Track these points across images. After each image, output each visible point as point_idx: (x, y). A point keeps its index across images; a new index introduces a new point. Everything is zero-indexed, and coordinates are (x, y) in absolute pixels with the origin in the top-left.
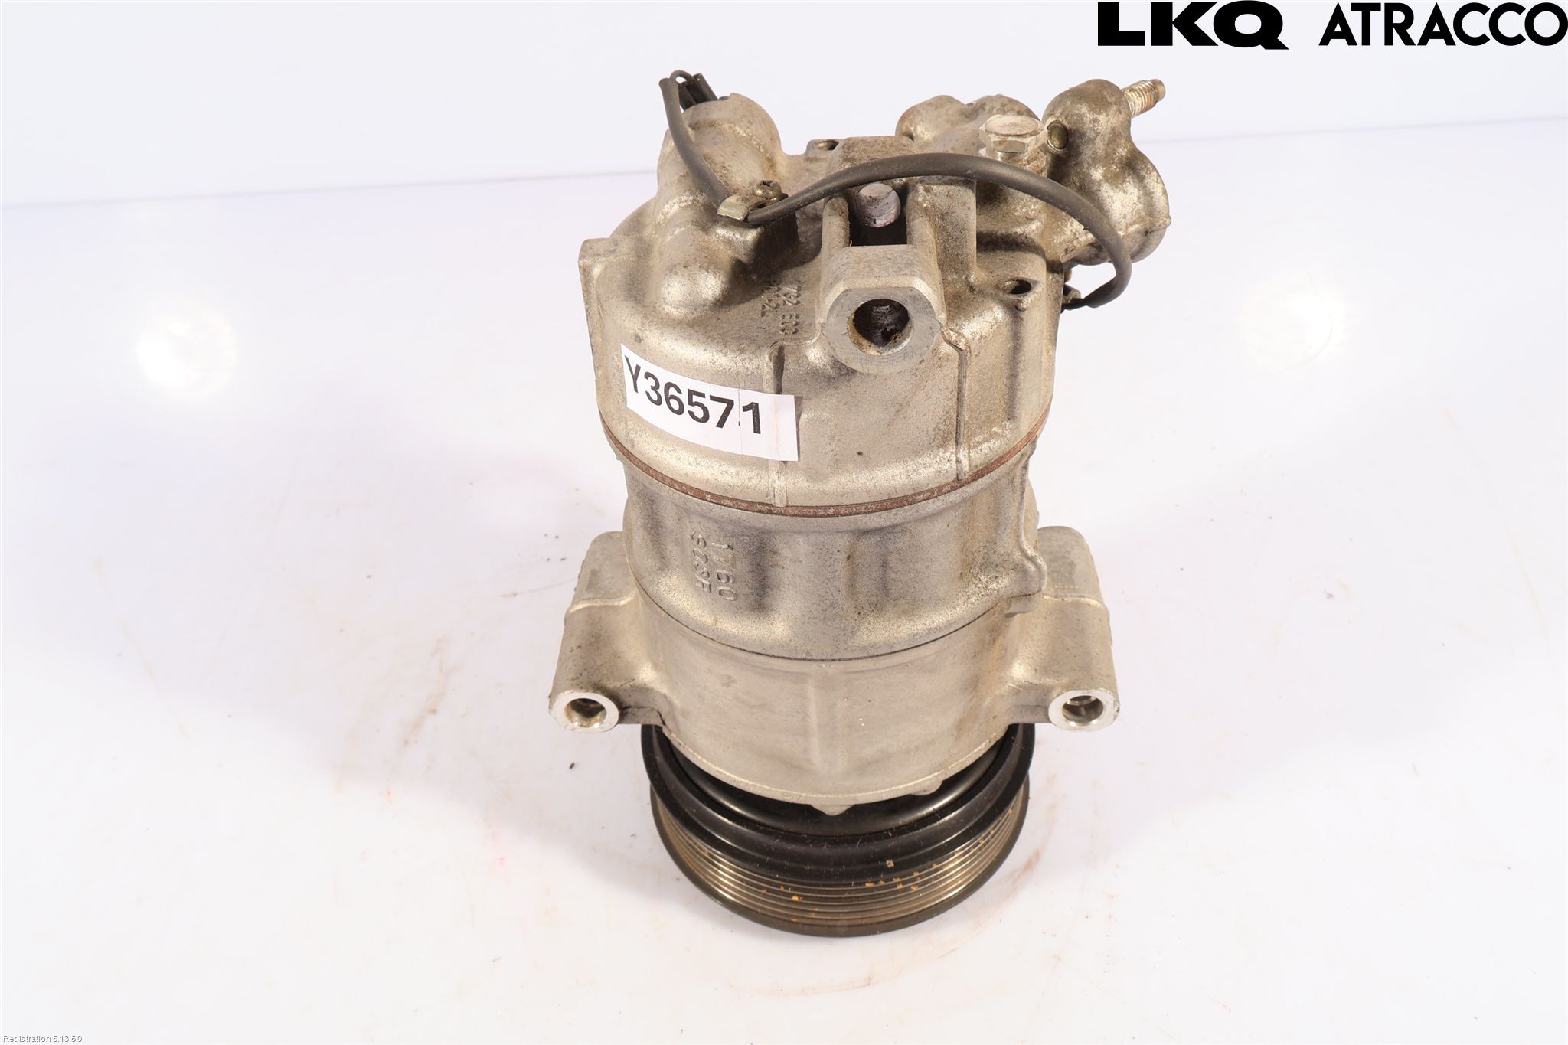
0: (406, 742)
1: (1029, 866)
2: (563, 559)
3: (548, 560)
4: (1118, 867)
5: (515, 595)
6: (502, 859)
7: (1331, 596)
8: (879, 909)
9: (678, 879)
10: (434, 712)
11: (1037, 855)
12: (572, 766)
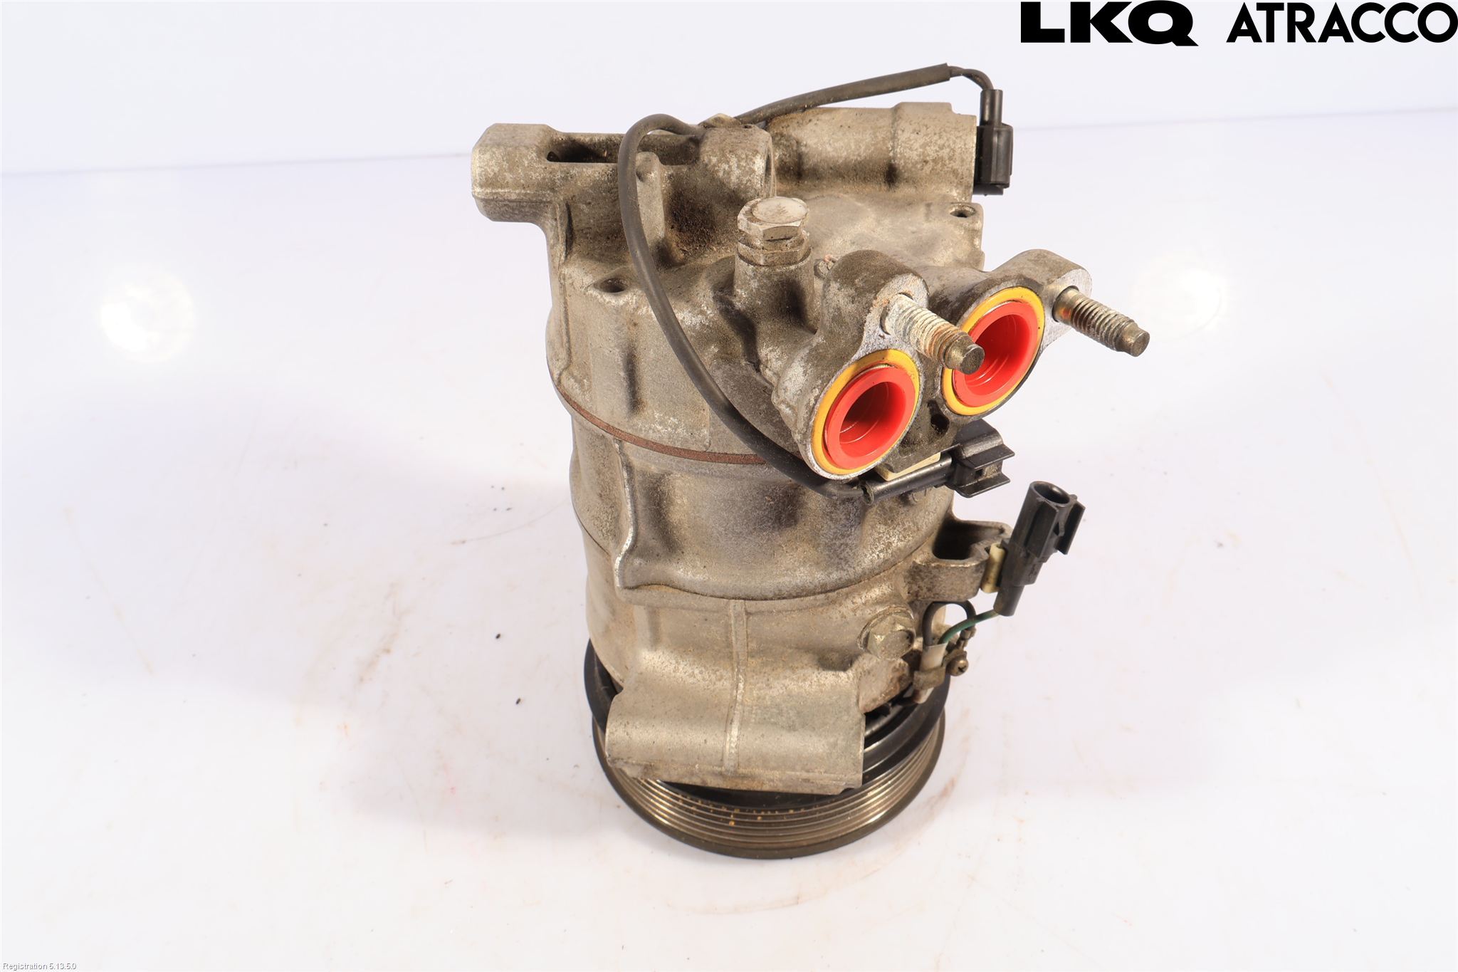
0: (362, 680)
1: (945, 793)
2: (508, 509)
3: (495, 510)
4: (1027, 793)
5: (464, 542)
6: (452, 789)
7: (1220, 545)
8: (805, 833)
9: (619, 807)
10: (388, 651)
11: (952, 783)
12: (518, 702)
